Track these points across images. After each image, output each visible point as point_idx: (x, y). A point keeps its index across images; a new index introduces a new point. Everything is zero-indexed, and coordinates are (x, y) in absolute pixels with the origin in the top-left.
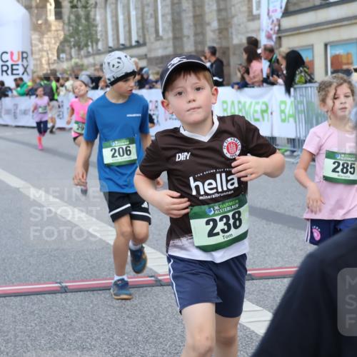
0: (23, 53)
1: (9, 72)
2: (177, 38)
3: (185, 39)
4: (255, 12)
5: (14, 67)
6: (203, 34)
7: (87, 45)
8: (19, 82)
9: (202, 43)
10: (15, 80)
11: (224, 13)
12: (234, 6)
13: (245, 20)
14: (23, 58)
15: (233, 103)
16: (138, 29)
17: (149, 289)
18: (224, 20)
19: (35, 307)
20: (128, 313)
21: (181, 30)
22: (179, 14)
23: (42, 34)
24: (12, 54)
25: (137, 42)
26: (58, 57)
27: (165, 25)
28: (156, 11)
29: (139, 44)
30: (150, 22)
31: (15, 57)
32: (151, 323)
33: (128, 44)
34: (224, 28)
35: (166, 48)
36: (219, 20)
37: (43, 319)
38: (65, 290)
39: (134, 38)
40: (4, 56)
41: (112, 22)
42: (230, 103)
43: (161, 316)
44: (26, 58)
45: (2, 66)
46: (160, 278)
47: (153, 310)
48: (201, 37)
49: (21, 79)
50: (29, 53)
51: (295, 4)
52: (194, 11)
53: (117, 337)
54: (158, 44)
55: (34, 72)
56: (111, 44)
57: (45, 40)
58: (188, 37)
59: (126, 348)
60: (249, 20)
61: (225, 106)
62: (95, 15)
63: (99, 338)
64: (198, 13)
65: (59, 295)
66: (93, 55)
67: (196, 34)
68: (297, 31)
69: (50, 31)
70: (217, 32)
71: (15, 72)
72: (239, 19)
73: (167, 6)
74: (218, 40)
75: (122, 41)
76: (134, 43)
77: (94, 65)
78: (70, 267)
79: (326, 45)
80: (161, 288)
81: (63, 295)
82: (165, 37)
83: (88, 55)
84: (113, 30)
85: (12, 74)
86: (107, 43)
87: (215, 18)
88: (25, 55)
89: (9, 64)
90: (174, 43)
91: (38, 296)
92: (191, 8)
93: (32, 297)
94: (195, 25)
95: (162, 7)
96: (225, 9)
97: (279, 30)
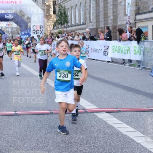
0: (41, 26)
1: (36, 33)
3: (100, 22)
4: (127, 13)
5: (38, 31)
6: (107, 21)
7: (64, 24)
9: (107, 24)
12: (119, 10)
14: (41, 28)
15: (117, 46)
16: (83, 18)
17: (82, 114)
18: (115, 15)
21: (99, 19)
22: (99, 13)
23: (48, 19)
24: (37, 26)
25: (83, 23)
26: (54, 28)
27: (93, 17)
28: (90, 12)
31: (38, 28)
33: (79, 24)
34: (115, 19)
35: (93, 25)
38: (52, 113)
40: (34, 27)
45: (33, 31)
50: (43, 26)
51: (142, 10)
54: (90, 24)
57: (49, 22)
60: (124, 16)
61: (114, 48)
62: (68, 13)
64: (106, 13)
65: (50, 115)
66: (66, 27)
67: (104, 21)
69: (51, 18)
70: (112, 20)
71: (38, 33)
72: (121, 15)
74: (112, 23)
75: (77, 22)
82: (93, 21)
84: (74, 18)
86: (72, 23)
87: (112, 15)
89: (36, 30)
90: (96, 24)
92: (103, 11)
93: (40, 115)
94: (104, 17)
95: (92, 10)
96: (116, 12)
97: (135, 20)
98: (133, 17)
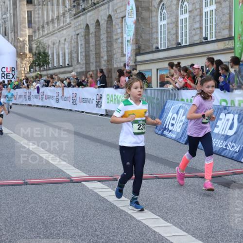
0: (12, 68)
1: (5, 77)
2: (87, 63)
3: (91, 64)
4: (124, 53)
5: (8, 75)
6: (100, 62)
7: (43, 65)
8: (10, 82)
9: (99, 66)
10: (8, 81)
11: (110, 52)
12: (115, 49)
13: (120, 56)
14: (12, 70)
15: (112, 95)
16: (69, 59)
17: (67, 184)
18: (110, 56)
19: (11, 192)
20: (56, 195)
21: (89, 59)
22: (89, 52)
23: (22, 59)
24: (7, 68)
25: (68, 64)
26: (30, 70)
27: (82, 57)
28: (77, 50)
29: (69, 66)
30: (75, 55)
31: (9, 70)
32: (67, 201)
33: (63, 65)
34: (110, 60)
35: (82, 68)
36: (107, 56)
37: (15, 198)
38: (26, 184)
39: (67, 62)
40: (3, 69)
41: (56, 54)
42: (110, 96)
43: (72, 197)
44: (14, 71)
45: (2, 74)
46: (73, 179)
47: (68, 194)
48: (99, 63)
49: (11, 81)
50: (16, 68)
51: (143, 50)
52: (96, 51)
53: (50, 207)
54: (78, 66)
55: (17, 77)
56: (55, 65)
57: (23, 62)
58: (93, 63)
59: (54, 213)
60: (122, 56)
61: (108, 97)
62: (48, 51)
63: (41, 207)
64: (98, 52)
65: (23, 186)
66: (47, 70)
67: (96, 62)
68: (144, 62)
69: (26, 58)
70: (106, 61)
71: (8, 77)
72: (117, 55)
73: (83, 48)
74: (107, 65)
75: (61, 64)
76: (66, 65)
77: (47, 75)
78: (29, 173)
79: (157, 70)
80: (72, 184)
81: (25, 186)
82: (82, 63)
83: (45, 70)
84: (57, 58)
85: (7, 78)
86: (54, 65)
87: (106, 55)
88: (13, 69)
89: (5, 73)
90: (86, 66)
91: (13, 186)
92: (94, 50)
93: (10, 187)
94: (96, 58)
95: (80, 49)
96: (111, 51)
97: (135, 62)
98: (132, 58)
